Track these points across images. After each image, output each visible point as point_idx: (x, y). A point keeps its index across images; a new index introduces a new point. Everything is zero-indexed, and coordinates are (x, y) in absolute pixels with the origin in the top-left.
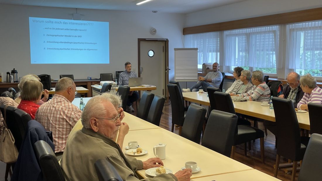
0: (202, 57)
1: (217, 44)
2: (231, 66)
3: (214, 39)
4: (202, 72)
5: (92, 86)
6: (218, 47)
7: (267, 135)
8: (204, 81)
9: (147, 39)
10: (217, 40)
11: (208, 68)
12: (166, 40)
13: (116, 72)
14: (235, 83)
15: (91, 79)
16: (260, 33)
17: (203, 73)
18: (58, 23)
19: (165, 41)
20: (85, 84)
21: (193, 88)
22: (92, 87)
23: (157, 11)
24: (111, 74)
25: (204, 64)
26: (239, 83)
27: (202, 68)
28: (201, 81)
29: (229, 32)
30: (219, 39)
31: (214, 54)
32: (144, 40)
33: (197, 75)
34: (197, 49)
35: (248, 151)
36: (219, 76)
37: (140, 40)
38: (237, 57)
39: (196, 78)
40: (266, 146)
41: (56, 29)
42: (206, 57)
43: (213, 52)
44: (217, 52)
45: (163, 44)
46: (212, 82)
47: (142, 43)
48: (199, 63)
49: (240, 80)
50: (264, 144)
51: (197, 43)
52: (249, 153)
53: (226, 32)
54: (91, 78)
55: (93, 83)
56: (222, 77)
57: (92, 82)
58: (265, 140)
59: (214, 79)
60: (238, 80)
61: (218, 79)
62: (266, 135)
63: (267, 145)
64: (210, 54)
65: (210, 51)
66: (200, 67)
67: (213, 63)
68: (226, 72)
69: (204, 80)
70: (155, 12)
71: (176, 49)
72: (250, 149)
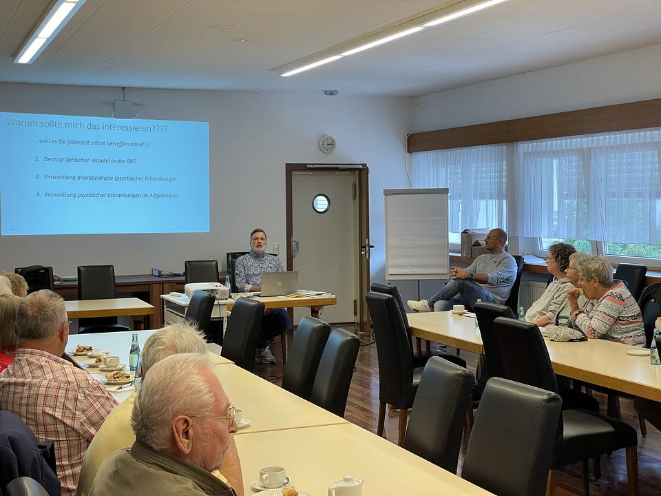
0: (460, 213)
1: (501, 177)
2: (540, 239)
3: (492, 163)
4: (461, 252)
5: (162, 296)
6: (504, 186)
7: (644, 433)
8: (467, 279)
9: (311, 166)
10: (501, 166)
11: (477, 244)
12: (361, 166)
13: (228, 254)
14: (553, 286)
15: (160, 275)
16: (620, 148)
17: (464, 255)
18: (74, 126)
19: (359, 170)
20: (145, 289)
21: (438, 299)
22: (163, 299)
23: (337, 92)
24: (215, 263)
25: (465, 232)
26: (564, 288)
27: (459, 242)
28: (459, 278)
29: (532, 146)
30: (504, 162)
31: (493, 204)
32: (303, 168)
33: (447, 261)
34: (445, 191)
35: (593, 481)
36: (509, 266)
37: (291, 169)
38: (556, 208)
39: (446, 271)
40: (643, 466)
41: (70, 142)
42: (469, 213)
43: (491, 198)
44: (500, 198)
45: (352, 179)
46: (489, 281)
47: (297, 177)
48: (452, 229)
49: (566, 279)
50: (638, 462)
51: (447, 175)
52: (597, 488)
53: (524, 147)
54: (159, 272)
55: (166, 286)
56: (515, 269)
57: (162, 283)
58: (641, 447)
59: (493, 273)
60: (562, 280)
61: (506, 275)
62: (642, 433)
63: (647, 465)
64: (483, 203)
65: (482, 197)
66: (455, 238)
67: (491, 229)
68: (528, 254)
69: (467, 276)
70: (331, 94)
71: (387, 193)
72: (598, 476)
